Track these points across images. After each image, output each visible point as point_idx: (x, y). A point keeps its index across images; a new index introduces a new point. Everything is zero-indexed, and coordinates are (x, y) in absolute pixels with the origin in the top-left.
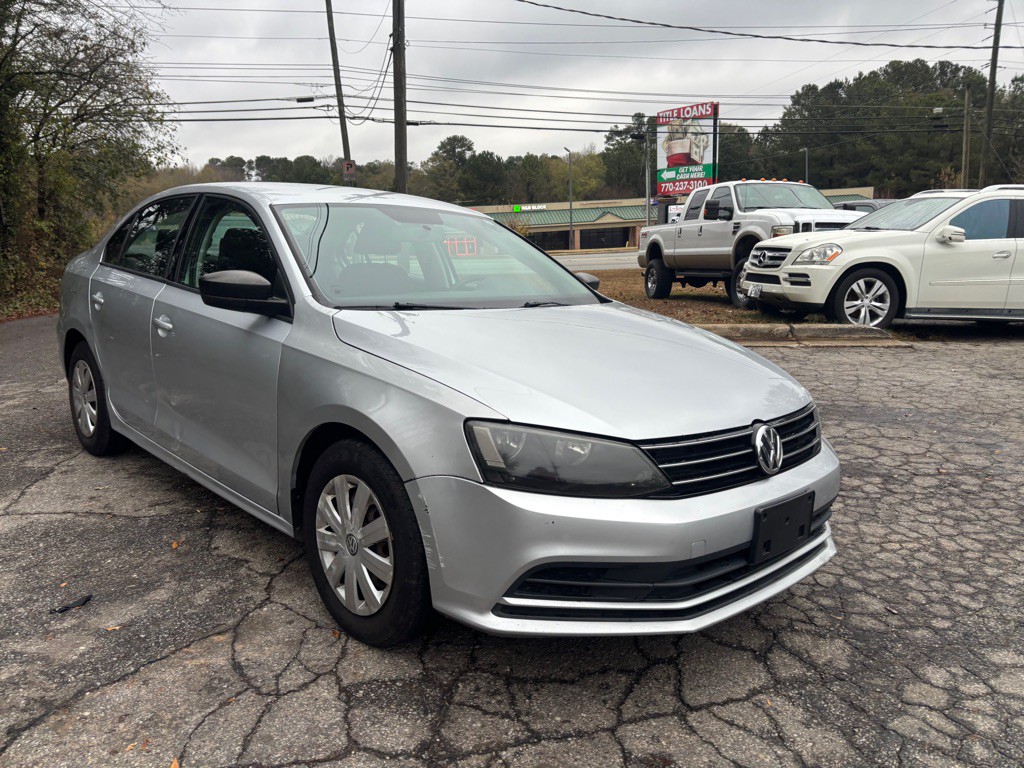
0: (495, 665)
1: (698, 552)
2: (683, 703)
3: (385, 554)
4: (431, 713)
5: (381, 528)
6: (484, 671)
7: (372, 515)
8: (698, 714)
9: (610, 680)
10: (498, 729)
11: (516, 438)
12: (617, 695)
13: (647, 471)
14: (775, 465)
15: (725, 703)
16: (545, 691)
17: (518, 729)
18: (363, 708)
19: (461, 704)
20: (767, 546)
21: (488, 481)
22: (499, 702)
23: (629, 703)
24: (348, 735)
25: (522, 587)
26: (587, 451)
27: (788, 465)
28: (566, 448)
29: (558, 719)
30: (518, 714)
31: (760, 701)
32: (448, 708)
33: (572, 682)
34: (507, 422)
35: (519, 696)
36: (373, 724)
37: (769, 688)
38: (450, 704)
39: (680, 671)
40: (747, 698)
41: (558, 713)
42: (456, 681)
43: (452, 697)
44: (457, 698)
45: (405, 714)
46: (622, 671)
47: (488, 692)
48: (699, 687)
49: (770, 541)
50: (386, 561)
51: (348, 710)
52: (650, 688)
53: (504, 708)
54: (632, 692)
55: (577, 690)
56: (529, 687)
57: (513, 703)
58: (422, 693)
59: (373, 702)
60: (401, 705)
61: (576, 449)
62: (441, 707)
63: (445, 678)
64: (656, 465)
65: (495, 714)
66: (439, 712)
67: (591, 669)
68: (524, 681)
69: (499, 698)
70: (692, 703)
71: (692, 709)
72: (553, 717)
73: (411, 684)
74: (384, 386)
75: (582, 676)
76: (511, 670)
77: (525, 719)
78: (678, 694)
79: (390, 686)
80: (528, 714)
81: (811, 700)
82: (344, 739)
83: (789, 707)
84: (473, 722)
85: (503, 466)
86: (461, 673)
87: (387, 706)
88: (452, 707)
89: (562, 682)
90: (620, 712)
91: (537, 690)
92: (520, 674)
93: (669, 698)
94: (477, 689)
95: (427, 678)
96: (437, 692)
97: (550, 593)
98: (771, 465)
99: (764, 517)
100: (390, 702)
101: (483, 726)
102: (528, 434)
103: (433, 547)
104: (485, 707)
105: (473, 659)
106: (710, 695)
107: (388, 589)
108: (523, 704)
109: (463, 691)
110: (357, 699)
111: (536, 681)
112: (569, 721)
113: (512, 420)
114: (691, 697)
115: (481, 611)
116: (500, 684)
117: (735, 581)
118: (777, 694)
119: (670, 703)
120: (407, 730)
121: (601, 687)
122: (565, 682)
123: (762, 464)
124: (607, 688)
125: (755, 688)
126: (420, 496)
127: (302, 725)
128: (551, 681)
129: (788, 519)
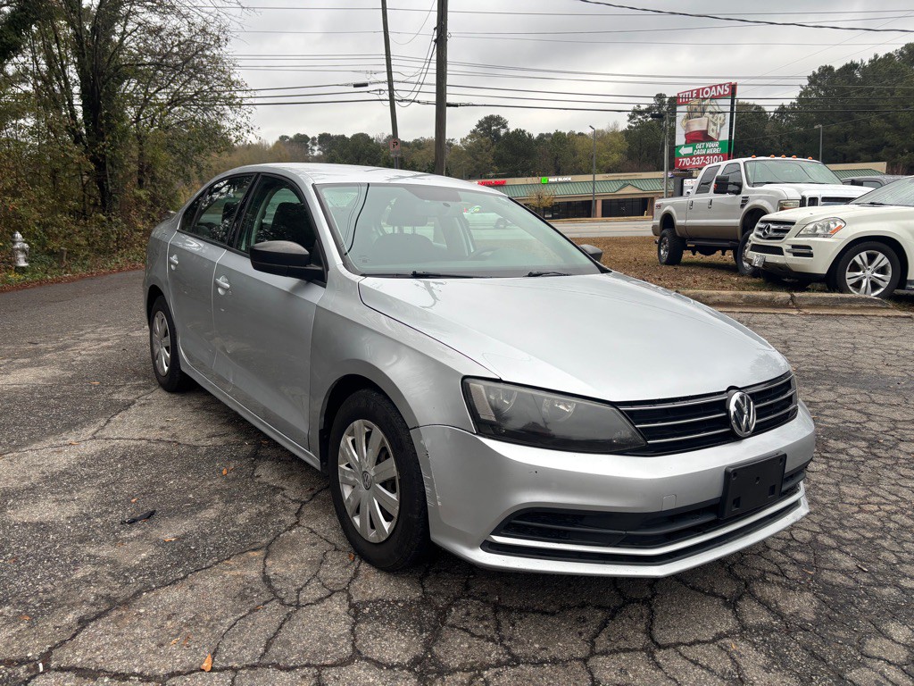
0: (486, 594)
1: (669, 504)
2: (653, 640)
3: (393, 491)
4: (426, 632)
5: (390, 468)
6: (475, 598)
7: (383, 456)
8: (665, 652)
9: (587, 614)
10: (483, 651)
11: (509, 396)
12: (592, 628)
13: (624, 430)
14: (748, 428)
15: (691, 644)
16: (527, 620)
17: (500, 652)
18: (368, 623)
19: (453, 626)
20: (737, 502)
21: (480, 433)
22: (486, 627)
23: (603, 637)
24: (353, 645)
25: (507, 527)
26: (572, 410)
27: (760, 429)
28: (552, 406)
29: (537, 646)
30: (502, 639)
31: (725, 644)
32: (440, 629)
33: (553, 614)
34: (499, 381)
35: (505, 622)
36: (376, 637)
37: (735, 633)
38: (443, 625)
39: (653, 611)
40: (714, 641)
41: (537, 641)
42: (450, 605)
43: (445, 620)
44: (450, 621)
45: (403, 631)
46: (599, 607)
47: (477, 617)
48: (669, 627)
49: (739, 498)
50: (394, 497)
51: (355, 624)
52: (623, 625)
53: (490, 633)
54: (606, 626)
55: (556, 621)
56: (513, 615)
57: (498, 629)
58: (420, 614)
59: (376, 618)
60: (401, 623)
61: (562, 407)
62: (435, 628)
63: (441, 602)
64: (633, 425)
65: (481, 637)
66: (433, 632)
67: (572, 603)
68: (510, 610)
69: (486, 623)
70: (661, 641)
71: (660, 647)
72: (532, 644)
73: (411, 605)
74: (396, 345)
75: (562, 608)
76: (500, 599)
77: (508, 643)
78: (649, 632)
79: (393, 606)
80: (510, 639)
81: (774, 647)
82: (349, 648)
83: (752, 652)
84: (461, 643)
85: (494, 419)
86: (456, 599)
87: (389, 623)
88: (444, 628)
89: (544, 613)
90: (594, 644)
91: (521, 619)
92: (507, 603)
93: (639, 636)
94: (468, 614)
95: (425, 601)
96: (433, 614)
97: (532, 534)
98: (744, 429)
99: (734, 476)
100: (391, 619)
101: (469, 647)
102: (519, 393)
103: (432, 487)
104: (473, 630)
105: (467, 587)
106: (679, 635)
107: (395, 521)
108: (507, 631)
109: (456, 614)
110: (364, 615)
111: (521, 610)
112: (547, 649)
113: (504, 379)
114: (660, 635)
115: (472, 546)
116: (488, 611)
117: (704, 533)
118: (743, 639)
119: (640, 639)
120: (403, 645)
121: (578, 620)
122: (547, 613)
123: (735, 426)
124: (584, 621)
125: (721, 632)
126: (422, 442)
127: (315, 634)
128: (534, 612)
129: (758, 478)
